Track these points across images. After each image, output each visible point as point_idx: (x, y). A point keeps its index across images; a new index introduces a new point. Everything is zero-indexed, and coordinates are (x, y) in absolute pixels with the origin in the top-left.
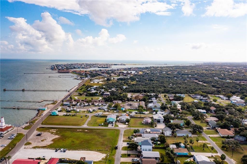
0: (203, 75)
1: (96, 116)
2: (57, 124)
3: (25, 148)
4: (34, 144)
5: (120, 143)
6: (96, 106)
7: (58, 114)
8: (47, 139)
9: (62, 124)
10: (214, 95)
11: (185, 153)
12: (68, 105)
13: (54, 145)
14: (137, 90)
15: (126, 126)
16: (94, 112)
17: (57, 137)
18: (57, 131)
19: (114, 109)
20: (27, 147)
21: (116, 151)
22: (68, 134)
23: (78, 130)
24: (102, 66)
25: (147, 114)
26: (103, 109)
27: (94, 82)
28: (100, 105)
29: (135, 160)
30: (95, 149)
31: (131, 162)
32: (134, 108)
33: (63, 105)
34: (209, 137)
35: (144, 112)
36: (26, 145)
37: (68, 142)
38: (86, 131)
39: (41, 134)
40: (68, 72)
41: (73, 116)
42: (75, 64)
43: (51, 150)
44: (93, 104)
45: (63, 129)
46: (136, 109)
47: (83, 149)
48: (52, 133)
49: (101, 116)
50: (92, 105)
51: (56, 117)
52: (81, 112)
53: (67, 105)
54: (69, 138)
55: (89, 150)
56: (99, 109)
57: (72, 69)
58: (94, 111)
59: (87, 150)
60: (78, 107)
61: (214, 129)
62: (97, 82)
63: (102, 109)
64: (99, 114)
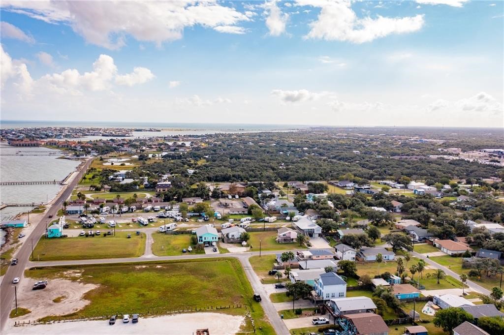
0: (328, 148)
1: (162, 232)
2: (75, 257)
3: (16, 325)
4: (40, 312)
5: (258, 288)
6: (147, 211)
7: (65, 234)
8: (67, 296)
9: (87, 256)
10: (375, 181)
11: (414, 294)
12: (79, 213)
13: (97, 308)
14: (221, 175)
15: (244, 249)
16: (152, 225)
17: (93, 289)
18: (83, 274)
19: (194, 216)
20: (21, 322)
21: (260, 307)
22: (115, 277)
23: (138, 267)
24: (111, 133)
25: (273, 222)
26: (170, 216)
27: (112, 164)
28: (157, 210)
29: (321, 320)
30: (210, 308)
31: (313, 326)
32: (238, 212)
33: (66, 213)
34: (428, 257)
35: (267, 218)
36: (14, 315)
37: (130, 296)
38: (159, 267)
39: (46, 284)
40: (37, 145)
41: (105, 235)
42: (45, 130)
43: (95, 321)
44: (139, 208)
45: (96, 267)
46: (242, 213)
47: (181, 311)
48: (74, 279)
49: (176, 232)
50: (138, 211)
51: (62, 240)
52: (120, 226)
53: (77, 212)
54: (126, 288)
55: (197, 311)
56: (161, 217)
57: (42, 138)
58: (150, 222)
59: (192, 312)
60: (107, 215)
61: (425, 242)
62: (120, 164)
63: (168, 217)
64: (169, 228)
